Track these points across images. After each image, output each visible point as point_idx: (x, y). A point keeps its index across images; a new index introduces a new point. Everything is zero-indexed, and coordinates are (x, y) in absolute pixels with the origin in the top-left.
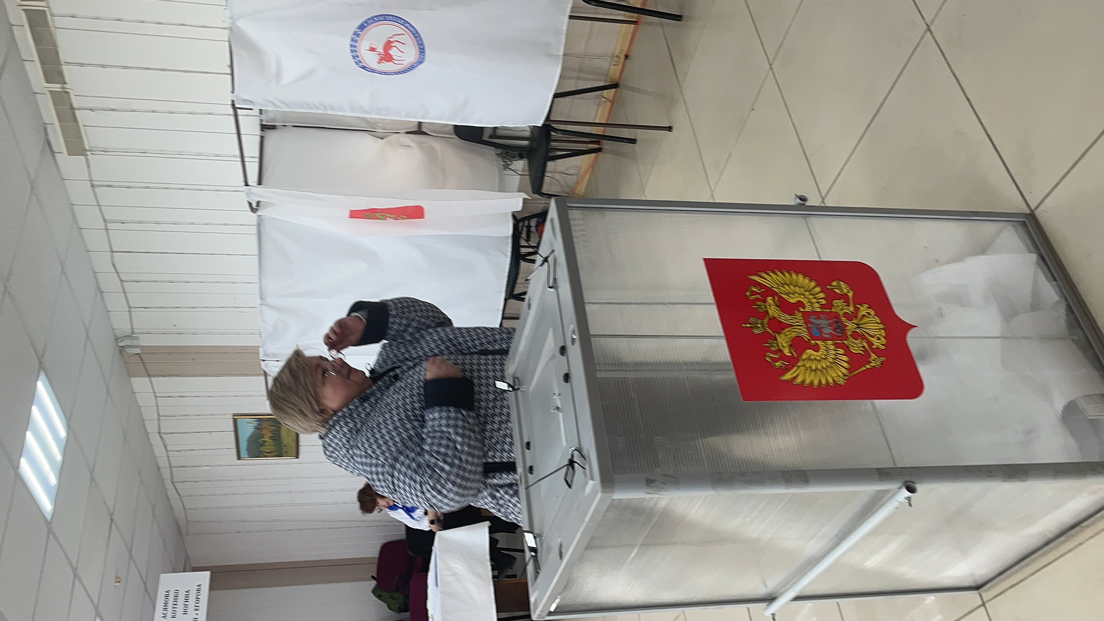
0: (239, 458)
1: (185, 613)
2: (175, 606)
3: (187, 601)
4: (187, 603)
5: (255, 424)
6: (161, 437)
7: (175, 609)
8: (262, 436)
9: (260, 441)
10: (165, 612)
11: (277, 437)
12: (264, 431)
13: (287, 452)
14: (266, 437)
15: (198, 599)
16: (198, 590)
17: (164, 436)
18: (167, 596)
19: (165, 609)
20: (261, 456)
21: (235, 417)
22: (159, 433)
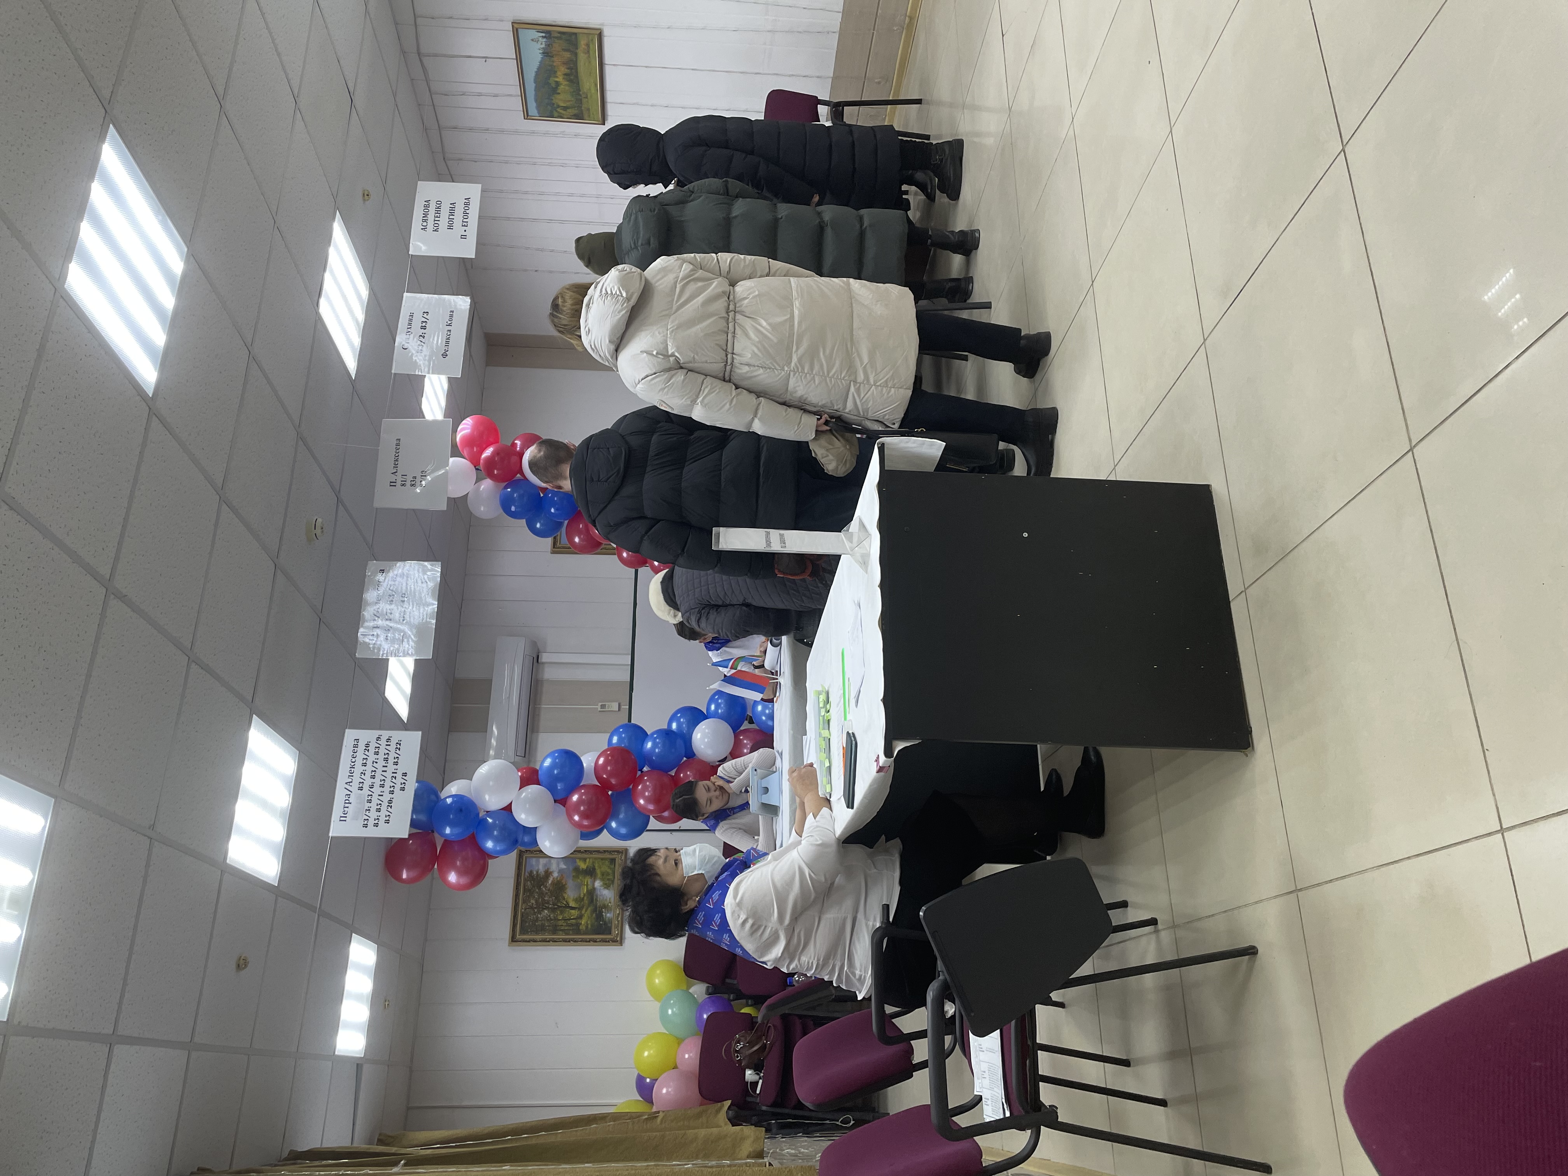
0: (527, 116)
1: (450, 227)
2: (437, 219)
3: (452, 213)
4: (451, 217)
5: (542, 44)
6: (421, 60)
7: (436, 222)
8: (552, 72)
9: (552, 80)
10: (425, 224)
11: (573, 77)
12: (557, 61)
13: (588, 110)
14: (559, 73)
15: (466, 214)
16: (467, 204)
17: (425, 60)
18: (427, 207)
19: (426, 221)
20: (556, 114)
21: (516, 26)
22: (419, 54)
